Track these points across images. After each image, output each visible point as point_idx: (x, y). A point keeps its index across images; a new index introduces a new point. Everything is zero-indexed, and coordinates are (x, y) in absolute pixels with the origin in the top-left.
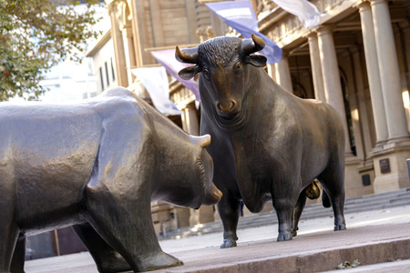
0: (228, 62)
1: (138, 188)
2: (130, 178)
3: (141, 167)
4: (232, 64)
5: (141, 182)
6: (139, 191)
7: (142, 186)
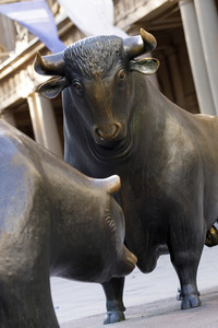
0: (107, 71)
1: (32, 264)
2: (20, 250)
3: (34, 231)
4: (113, 73)
5: (36, 254)
6: (34, 267)
7: (38, 260)
